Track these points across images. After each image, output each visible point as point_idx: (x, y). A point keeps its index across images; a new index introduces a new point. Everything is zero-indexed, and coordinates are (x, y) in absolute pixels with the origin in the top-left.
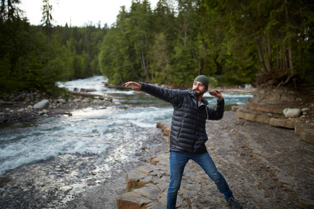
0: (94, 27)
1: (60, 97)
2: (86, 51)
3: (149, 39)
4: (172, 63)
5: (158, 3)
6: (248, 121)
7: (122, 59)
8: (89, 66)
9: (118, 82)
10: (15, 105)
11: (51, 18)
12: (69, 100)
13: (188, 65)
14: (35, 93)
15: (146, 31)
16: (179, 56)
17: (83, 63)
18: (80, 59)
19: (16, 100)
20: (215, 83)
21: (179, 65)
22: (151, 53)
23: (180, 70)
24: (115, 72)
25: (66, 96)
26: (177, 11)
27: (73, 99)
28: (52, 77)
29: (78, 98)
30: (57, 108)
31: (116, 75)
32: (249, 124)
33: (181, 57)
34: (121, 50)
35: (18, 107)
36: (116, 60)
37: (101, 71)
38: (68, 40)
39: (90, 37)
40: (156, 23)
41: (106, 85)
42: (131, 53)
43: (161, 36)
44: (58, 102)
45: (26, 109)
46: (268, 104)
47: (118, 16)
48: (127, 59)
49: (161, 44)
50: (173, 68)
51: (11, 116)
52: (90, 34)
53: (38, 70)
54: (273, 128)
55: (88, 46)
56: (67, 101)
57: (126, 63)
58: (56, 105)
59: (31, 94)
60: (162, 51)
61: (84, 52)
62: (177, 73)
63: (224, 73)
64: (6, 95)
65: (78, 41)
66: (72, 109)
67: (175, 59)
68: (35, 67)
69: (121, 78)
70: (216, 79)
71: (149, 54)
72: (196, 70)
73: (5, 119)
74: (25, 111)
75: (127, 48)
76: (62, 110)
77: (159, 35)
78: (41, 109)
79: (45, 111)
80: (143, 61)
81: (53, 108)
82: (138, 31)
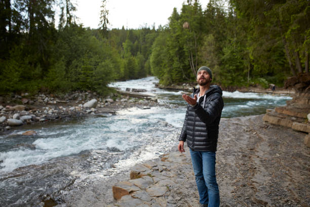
0: (149, 29)
1: (109, 97)
2: (141, 52)
3: (198, 40)
4: (220, 64)
5: (209, 4)
6: (272, 124)
7: (172, 60)
8: (143, 67)
9: (168, 82)
10: (69, 103)
11: (108, 22)
12: (117, 100)
13: (237, 66)
14: (87, 93)
15: (196, 32)
16: (228, 57)
17: (137, 64)
18: (134, 60)
19: (69, 100)
20: (266, 84)
21: (227, 66)
22: (200, 55)
23: (229, 71)
24: (164, 73)
25: (114, 95)
26: (227, 12)
27: (121, 98)
28: (102, 78)
29: (125, 98)
30: (104, 107)
31: (166, 76)
32: (273, 128)
33: (230, 58)
34: (171, 52)
35: (70, 105)
36: (166, 61)
37: (152, 72)
38: (124, 42)
39: (145, 38)
40: (205, 24)
41: (157, 86)
42: (181, 54)
43: (209, 38)
44: (106, 102)
45: (77, 107)
46: (296, 108)
47: (169, 19)
48: (177, 61)
49: (210, 45)
50: (221, 69)
51: (63, 114)
52: (145, 36)
53: (89, 72)
54: (294, 132)
55: (143, 47)
56: (115, 100)
57: (176, 64)
58: (104, 104)
59: (83, 94)
60: (210, 52)
61: (139, 53)
62: (225, 74)
63: (276, 74)
64: (61, 95)
65: (134, 43)
66: (118, 108)
67: (223, 60)
68: (86, 69)
69: (170, 79)
70: (266, 80)
71: (198, 55)
72: (245, 71)
73: (57, 116)
74: (75, 109)
75: (177, 49)
76: (108, 109)
77: (208, 37)
78: (90, 108)
79: (93, 109)
80: (192, 62)
81: (101, 107)
82: (188, 33)
